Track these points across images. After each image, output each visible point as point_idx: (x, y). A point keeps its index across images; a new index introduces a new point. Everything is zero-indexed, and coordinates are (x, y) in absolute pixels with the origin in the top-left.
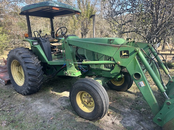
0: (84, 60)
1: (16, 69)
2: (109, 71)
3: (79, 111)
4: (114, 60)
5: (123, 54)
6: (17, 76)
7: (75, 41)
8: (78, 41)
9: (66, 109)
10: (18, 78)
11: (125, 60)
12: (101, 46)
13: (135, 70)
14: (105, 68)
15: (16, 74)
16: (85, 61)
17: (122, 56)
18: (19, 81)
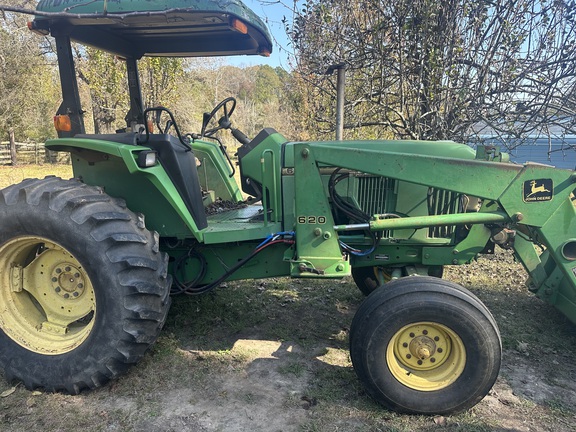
0: (377, 216)
1: (11, 277)
2: (445, 245)
3: (401, 392)
4: (501, 209)
5: (534, 190)
6: (16, 312)
7: (346, 150)
8: (359, 152)
9: (323, 403)
10: (23, 319)
11: (539, 207)
12: (456, 167)
13: (566, 232)
14: (430, 236)
15: (8, 304)
16: (382, 218)
17: (532, 196)
18: (35, 335)
